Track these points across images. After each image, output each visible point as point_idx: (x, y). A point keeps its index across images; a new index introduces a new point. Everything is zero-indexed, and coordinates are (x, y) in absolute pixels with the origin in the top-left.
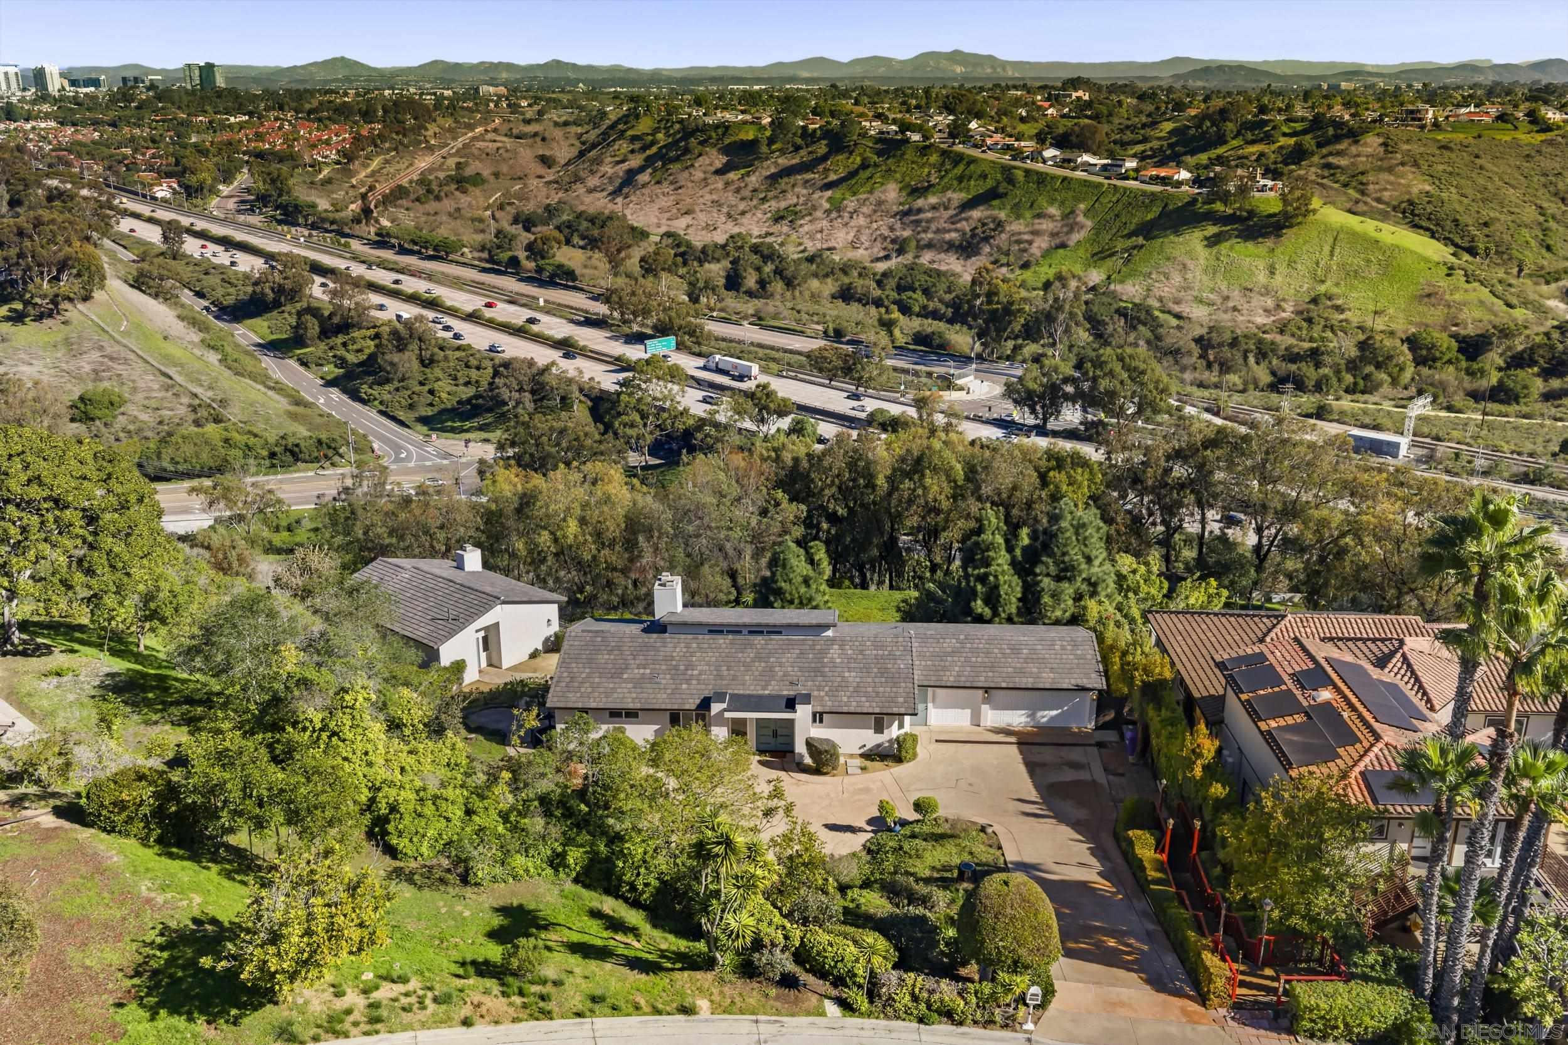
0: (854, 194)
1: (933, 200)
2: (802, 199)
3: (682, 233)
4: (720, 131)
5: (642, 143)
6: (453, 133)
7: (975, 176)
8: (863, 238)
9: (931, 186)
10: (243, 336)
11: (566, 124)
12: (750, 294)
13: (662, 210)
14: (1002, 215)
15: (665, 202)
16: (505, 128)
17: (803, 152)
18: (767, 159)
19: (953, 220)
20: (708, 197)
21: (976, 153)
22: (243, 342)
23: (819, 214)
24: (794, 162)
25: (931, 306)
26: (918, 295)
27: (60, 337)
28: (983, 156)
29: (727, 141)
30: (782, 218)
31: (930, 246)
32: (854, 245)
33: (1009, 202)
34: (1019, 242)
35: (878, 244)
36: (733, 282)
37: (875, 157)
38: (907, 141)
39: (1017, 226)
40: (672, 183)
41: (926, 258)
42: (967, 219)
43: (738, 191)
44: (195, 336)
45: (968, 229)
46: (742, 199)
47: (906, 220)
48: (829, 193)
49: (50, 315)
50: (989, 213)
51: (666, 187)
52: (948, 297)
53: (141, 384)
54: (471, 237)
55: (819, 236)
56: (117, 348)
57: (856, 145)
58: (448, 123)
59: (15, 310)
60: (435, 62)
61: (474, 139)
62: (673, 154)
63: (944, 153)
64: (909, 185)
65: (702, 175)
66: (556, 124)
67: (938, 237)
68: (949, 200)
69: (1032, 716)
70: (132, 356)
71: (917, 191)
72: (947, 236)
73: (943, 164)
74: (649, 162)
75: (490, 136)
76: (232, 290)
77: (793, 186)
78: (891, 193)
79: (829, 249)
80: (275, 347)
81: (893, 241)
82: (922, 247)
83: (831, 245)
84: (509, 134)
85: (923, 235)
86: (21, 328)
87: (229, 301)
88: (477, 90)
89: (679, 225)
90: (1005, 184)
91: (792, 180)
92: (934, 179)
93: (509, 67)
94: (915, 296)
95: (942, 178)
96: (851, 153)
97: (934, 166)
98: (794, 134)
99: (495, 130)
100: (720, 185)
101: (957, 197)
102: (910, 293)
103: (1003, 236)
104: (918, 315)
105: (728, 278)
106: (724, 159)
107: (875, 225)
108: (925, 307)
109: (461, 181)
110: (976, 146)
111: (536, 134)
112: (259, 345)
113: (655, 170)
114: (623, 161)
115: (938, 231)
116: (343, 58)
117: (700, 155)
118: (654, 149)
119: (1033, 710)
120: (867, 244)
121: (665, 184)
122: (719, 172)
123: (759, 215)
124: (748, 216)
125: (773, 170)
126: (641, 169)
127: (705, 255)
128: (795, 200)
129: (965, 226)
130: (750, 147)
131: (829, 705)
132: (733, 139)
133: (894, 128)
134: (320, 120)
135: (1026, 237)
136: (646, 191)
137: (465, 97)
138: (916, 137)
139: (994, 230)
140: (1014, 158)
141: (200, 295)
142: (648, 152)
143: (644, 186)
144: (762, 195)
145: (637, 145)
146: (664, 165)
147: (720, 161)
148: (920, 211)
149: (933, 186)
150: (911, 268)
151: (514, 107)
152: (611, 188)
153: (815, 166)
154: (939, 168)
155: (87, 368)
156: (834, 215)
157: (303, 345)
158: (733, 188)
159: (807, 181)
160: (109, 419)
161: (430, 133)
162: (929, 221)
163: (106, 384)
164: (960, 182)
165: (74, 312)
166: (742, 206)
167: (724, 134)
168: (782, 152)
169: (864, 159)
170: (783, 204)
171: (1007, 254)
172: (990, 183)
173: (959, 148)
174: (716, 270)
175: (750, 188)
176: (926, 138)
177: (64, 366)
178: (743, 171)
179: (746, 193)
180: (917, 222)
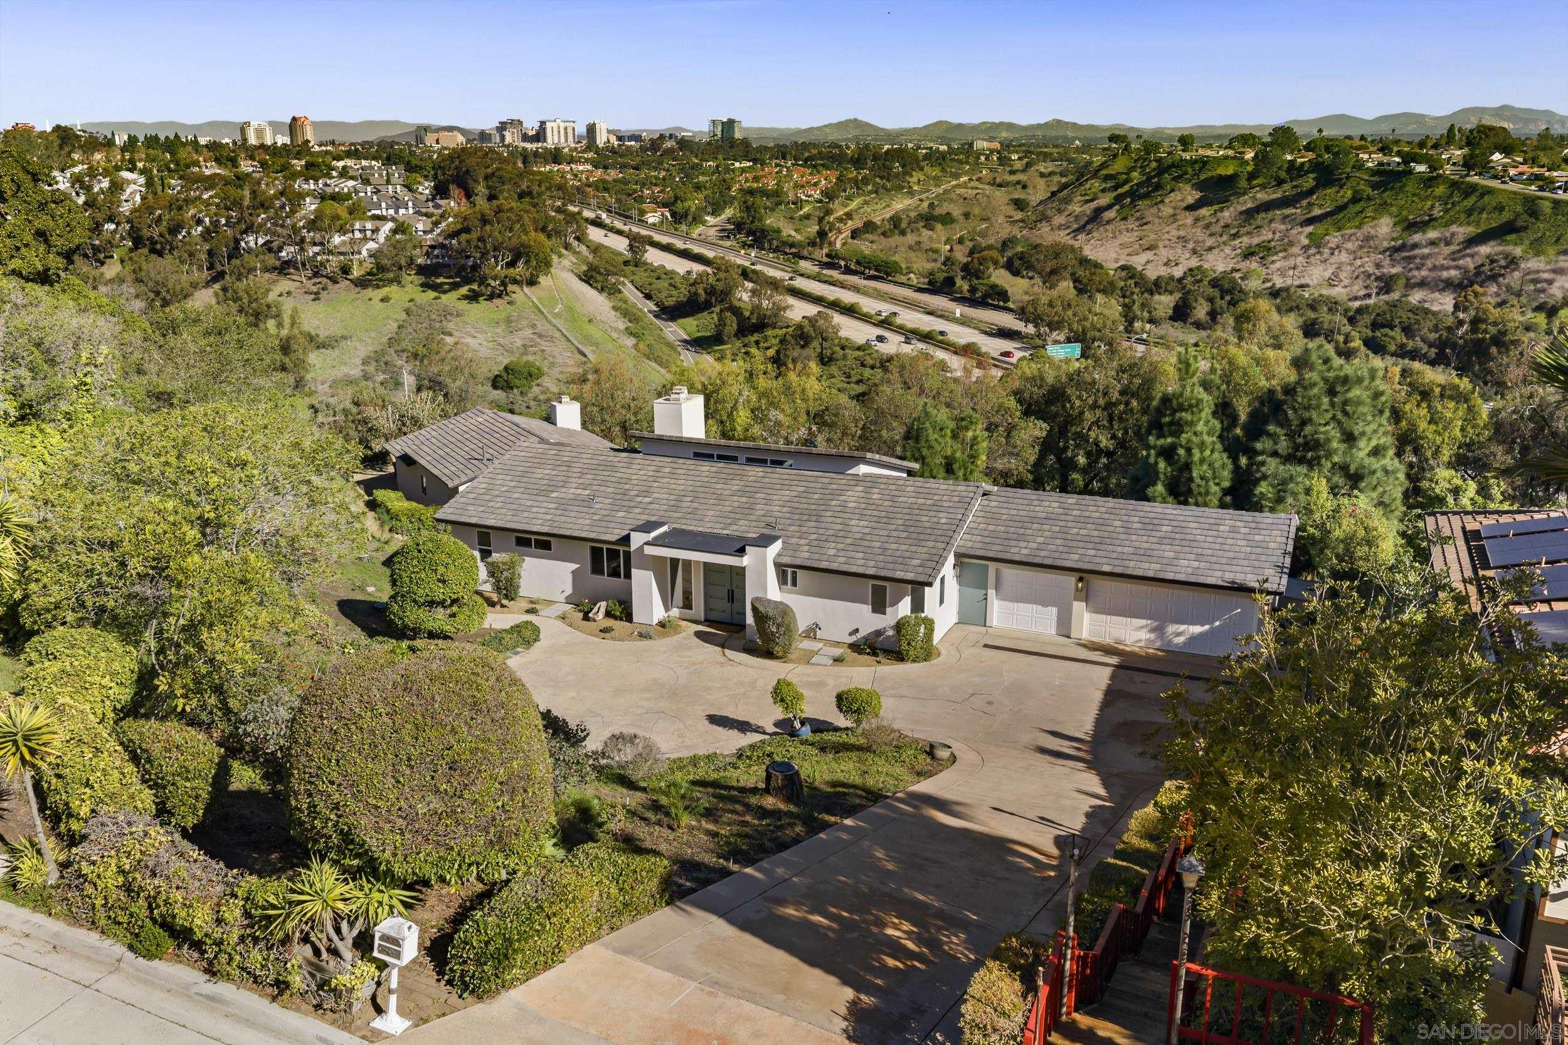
0: (1340, 229)
1: (1432, 234)
2: (1278, 235)
3: (1140, 268)
4: (1197, 167)
5: (1115, 181)
6: (937, 181)
7: (1490, 208)
8: (1343, 275)
9: (1432, 219)
10: (674, 333)
11: (1051, 174)
12: (1198, 325)
13: (1123, 246)
14: (1518, 251)
15: (1127, 238)
16: (989, 178)
17: (1286, 187)
18: (1244, 194)
19: (1453, 257)
20: (1174, 233)
21: (1495, 184)
22: (671, 338)
23: (1296, 250)
24: (1274, 196)
25: (1411, 344)
26: (1398, 334)
27: (503, 315)
28: (1503, 186)
29: (1203, 177)
30: (1252, 254)
31: (1422, 284)
32: (1331, 282)
33: (1529, 236)
34: (1535, 281)
35: (1360, 282)
36: (1181, 313)
37: (1369, 191)
38: (1410, 172)
39: (1534, 264)
40: (1137, 219)
41: (1416, 297)
42: (1472, 256)
43: (1207, 226)
44: (621, 324)
45: (1471, 266)
46: (1211, 235)
47: (1397, 256)
48: (1310, 229)
49: (500, 296)
50: (1500, 248)
51: (1132, 224)
52: (1433, 336)
53: (559, 360)
54: (922, 264)
55: (1291, 272)
56: (548, 326)
57: (1348, 178)
58: (935, 172)
59: (473, 291)
60: (940, 123)
61: (958, 186)
62: (1143, 190)
63: (1454, 185)
64: (1406, 219)
65: (1171, 211)
66: (1042, 175)
67: (1434, 274)
68: (1453, 234)
69: (1159, 630)
70: (558, 335)
71: (1413, 226)
72: (1445, 274)
73: (1451, 196)
74: (1118, 199)
75: (973, 184)
76: (675, 293)
77: (1271, 221)
78: (1384, 227)
79: (1302, 286)
80: (699, 344)
81: (1378, 279)
82: (1410, 286)
83: (1303, 281)
84: (993, 183)
85: (1416, 273)
86: (475, 305)
87: (670, 302)
88: (971, 145)
89: (1138, 261)
90: (1526, 217)
91: (1270, 215)
92: (1437, 212)
93: (1010, 126)
94: (1391, 333)
95: (1447, 211)
96: (1341, 187)
97: (1439, 198)
98: (1280, 168)
99: (979, 179)
100: (1189, 221)
101: (1462, 231)
102: (1387, 330)
103: (1517, 274)
104: (1392, 355)
105: (1176, 308)
106: (1198, 195)
107: (1358, 262)
108: (1402, 346)
109: (929, 219)
110: (1495, 177)
111: (1018, 182)
112: (685, 341)
113: (1122, 207)
114: (1092, 200)
115: (1434, 268)
116: (856, 120)
117: (1172, 190)
118: (1126, 188)
119: (1161, 620)
120: (1346, 282)
121: (1131, 220)
122: (1190, 208)
123: (1228, 250)
124: (1215, 251)
125: (1250, 205)
126: (1109, 207)
127: (1157, 286)
128: (1270, 236)
129: (1469, 263)
130: (1228, 182)
131: (804, 556)
132: (1210, 174)
133: (1397, 159)
134: (815, 166)
135: (1546, 276)
136: (1109, 227)
137: (959, 151)
138: (1421, 168)
139: (1505, 267)
140: (1541, 189)
141: (648, 297)
142: (1120, 191)
143: (1108, 222)
144: (1233, 231)
145: (1110, 184)
146: (1133, 201)
147: (1191, 195)
148: (1415, 246)
149: (1436, 219)
150: (1394, 305)
151: (1003, 160)
152: (1075, 226)
153: (1298, 201)
154: (1445, 200)
155: (519, 343)
156: (1312, 251)
157: (722, 343)
158: (1202, 223)
159: (1286, 217)
160: (524, 389)
161: (914, 179)
162: (1424, 257)
163: (531, 358)
164: (1469, 215)
165: (520, 294)
166: (1210, 242)
167: (1200, 170)
168: (1263, 187)
169: (1355, 192)
170: (1256, 241)
171: (1518, 295)
172: (1506, 216)
173: (1475, 179)
174: (1165, 302)
175: (1222, 223)
176: (1433, 168)
177: (501, 340)
178: (1216, 207)
179: (1217, 228)
180: (1410, 259)
